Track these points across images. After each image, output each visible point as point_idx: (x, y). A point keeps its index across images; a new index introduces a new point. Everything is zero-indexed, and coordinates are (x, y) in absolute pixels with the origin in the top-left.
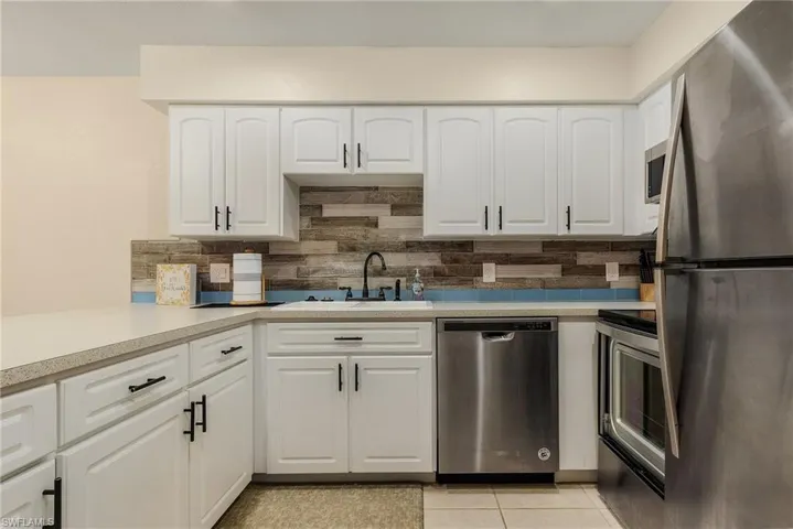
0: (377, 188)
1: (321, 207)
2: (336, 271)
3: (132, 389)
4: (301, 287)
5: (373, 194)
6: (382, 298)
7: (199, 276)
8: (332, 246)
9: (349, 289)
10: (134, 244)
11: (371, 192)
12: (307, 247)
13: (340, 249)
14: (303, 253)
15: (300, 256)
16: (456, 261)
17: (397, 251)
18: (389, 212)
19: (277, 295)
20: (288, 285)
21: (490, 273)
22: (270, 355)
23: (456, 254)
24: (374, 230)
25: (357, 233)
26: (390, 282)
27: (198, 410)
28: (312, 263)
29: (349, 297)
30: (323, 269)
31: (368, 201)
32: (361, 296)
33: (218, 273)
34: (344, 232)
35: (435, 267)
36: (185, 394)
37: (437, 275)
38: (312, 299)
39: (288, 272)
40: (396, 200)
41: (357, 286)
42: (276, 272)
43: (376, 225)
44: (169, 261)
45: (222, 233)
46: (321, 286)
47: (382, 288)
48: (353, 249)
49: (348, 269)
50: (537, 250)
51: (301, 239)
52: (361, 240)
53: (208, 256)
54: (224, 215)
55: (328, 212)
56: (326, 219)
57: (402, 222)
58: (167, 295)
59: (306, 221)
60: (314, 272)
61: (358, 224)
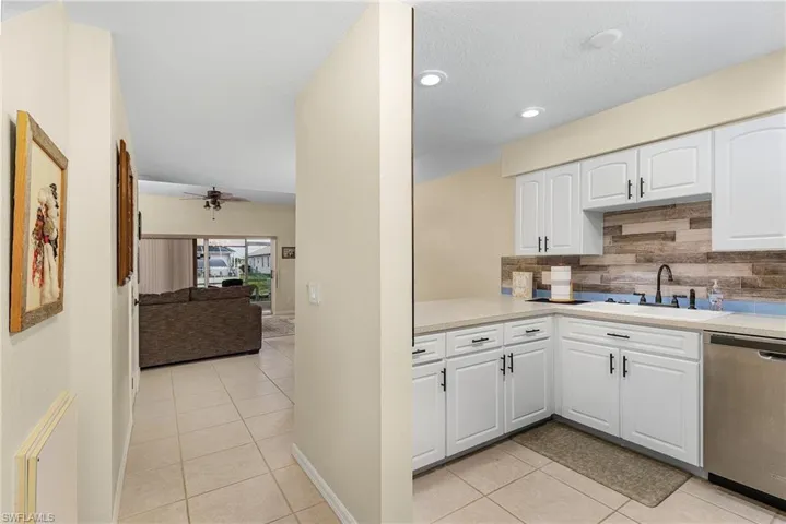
0: (675, 206)
1: (621, 226)
2: (634, 280)
3: (474, 341)
4: (604, 290)
5: (670, 211)
6: (676, 305)
7: (535, 279)
8: (630, 258)
9: (643, 295)
10: (502, 258)
11: (669, 209)
12: (609, 260)
13: (638, 261)
14: (606, 264)
15: (603, 266)
16: (775, 272)
17: (696, 262)
18: (688, 225)
19: (584, 295)
20: (594, 288)
22: (565, 338)
23: (774, 264)
24: (671, 244)
25: (654, 246)
26: (685, 290)
27: (508, 360)
28: (613, 272)
29: (643, 302)
30: (624, 277)
31: (665, 217)
32: (654, 302)
33: (546, 277)
34: (642, 246)
35: (743, 278)
36: (501, 349)
37: (747, 286)
38: (611, 300)
39: (594, 278)
40: (693, 215)
41: (651, 293)
42: (585, 278)
43: (673, 239)
44: (519, 269)
45: (543, 253)
46: (620, 291)
47: (675, 297)
48: (649, 260)
49: (645, 278)
51: (604, 253)
52: (657, 252)
53: (541, 266)
54: (543, 242)
55: (628, 230)
56: (626, 236)
57: (698, 234)
58: (517, 291)
59: (609, 239)
60: (616, 279)
61: (656, 239)
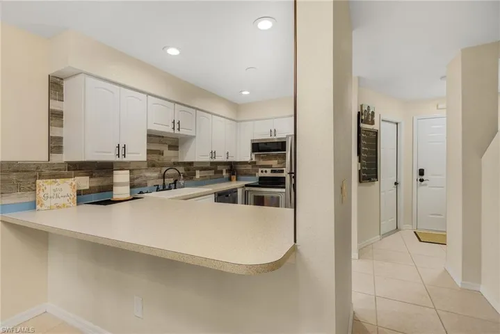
0: (163, 137)
2: (147, 177)
5: (162, 139)
6: (170, 188)
9: (158, 185)
13: (148, 166)
16: (189, 170)
18: (167, 148)
21: (198, 174)
23: (189, 167)
24: (162, 157)
25: (156, 158)
29: (158, 190)
30: (141, 177)
31: (160, 143)
32: (163, 188)
35: (185, 173)
37: (186, 176)
38: (141, 192)
40: (170, 143)
41: (161, 184)
43: (163, 154)
47: (170, 184)
48: (154, 166)
49: (152, 176)
50: (209, 165)
52: (157, 161)
53: (73, 172)
57: (172, 153)
60: (137, 178)
61: (156, 154)
